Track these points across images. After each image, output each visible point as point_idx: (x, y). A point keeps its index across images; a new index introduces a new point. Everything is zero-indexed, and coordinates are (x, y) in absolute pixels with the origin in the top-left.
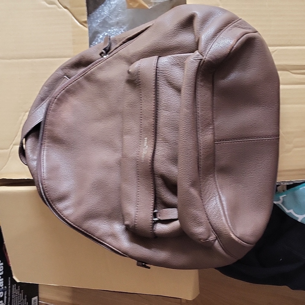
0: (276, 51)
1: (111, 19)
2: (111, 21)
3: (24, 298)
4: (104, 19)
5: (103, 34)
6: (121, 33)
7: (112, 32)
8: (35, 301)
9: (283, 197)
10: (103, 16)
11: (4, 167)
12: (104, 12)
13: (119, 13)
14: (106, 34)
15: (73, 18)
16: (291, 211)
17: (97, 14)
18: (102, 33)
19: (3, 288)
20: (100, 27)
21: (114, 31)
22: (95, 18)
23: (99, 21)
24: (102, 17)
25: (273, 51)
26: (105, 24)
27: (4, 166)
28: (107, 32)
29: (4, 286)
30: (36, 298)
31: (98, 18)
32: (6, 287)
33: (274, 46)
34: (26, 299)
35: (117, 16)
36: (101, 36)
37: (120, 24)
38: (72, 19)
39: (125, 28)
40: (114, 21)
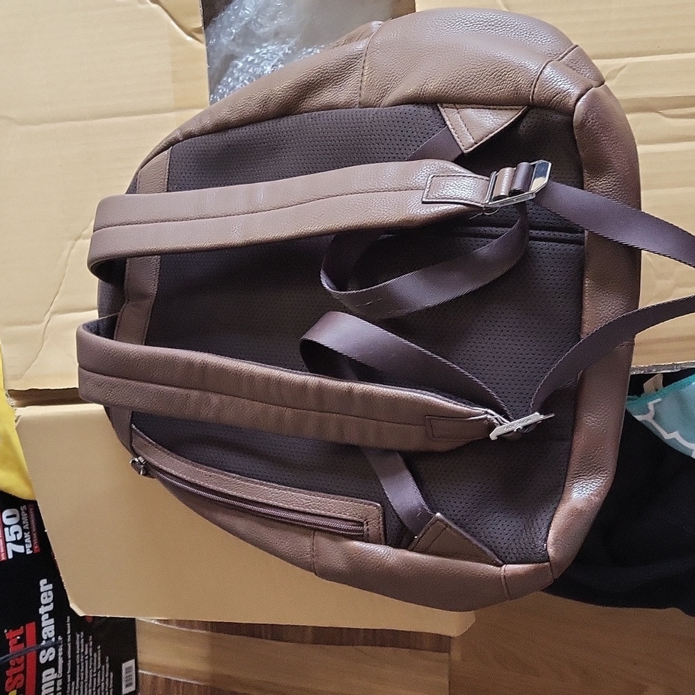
0: (625, 69)
1: (261, 26)
2: (262, 30)
3: (103, 662)
4: (246, 24)
5: (244, 60)
6: (284, 54)
7: (264, 54)
8: (129, 669)
9: (655, 405)
10: (242, 19)
11: (34, 363)
12: (244, 9)
13: (279, 12)
14: (251, 58)
15: (173, 23)
16: (676, 435)
17: (230, 16)
18: (242, 58)
19: (53, 639)
20: (238, 44)
21: (268, 50)
22: (226, 23)
23: (234, 31)
24: (241, 22)
25: (618, 68)
26: (249, 37)
27: (34, 361)
28: (252, 55)
29: (56, 636)
30: (132, 663)
31: (231, 24)
32: (60, 638)
33: (619, 58)
34: (108, 666)
35: (273, 18)
36: (241, 65)
37: (281, 36)
38: (169, 25)
39: (292, 42)
40: (267, 29)
